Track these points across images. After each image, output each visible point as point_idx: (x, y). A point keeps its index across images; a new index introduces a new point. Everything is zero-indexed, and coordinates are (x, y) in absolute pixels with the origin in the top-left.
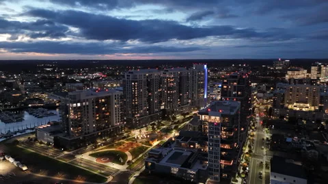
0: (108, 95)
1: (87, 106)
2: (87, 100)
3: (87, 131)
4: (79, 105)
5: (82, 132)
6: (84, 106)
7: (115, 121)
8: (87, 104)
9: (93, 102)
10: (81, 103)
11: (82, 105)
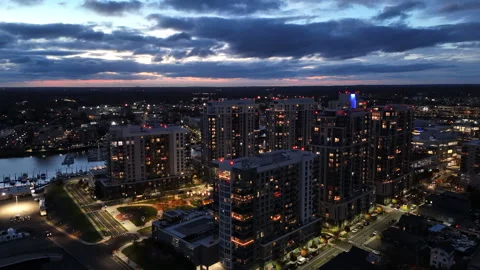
0: (167, 133)
1: (133, 146)
2: (133, 138)
3: (132, 179)
4: (121, 143)
5: (124, 179)
6: (128, 146)
7: (176, 169)
8: (133, 143)
9: (142, 141)
10: (124, 141)
11: (124, 143)
